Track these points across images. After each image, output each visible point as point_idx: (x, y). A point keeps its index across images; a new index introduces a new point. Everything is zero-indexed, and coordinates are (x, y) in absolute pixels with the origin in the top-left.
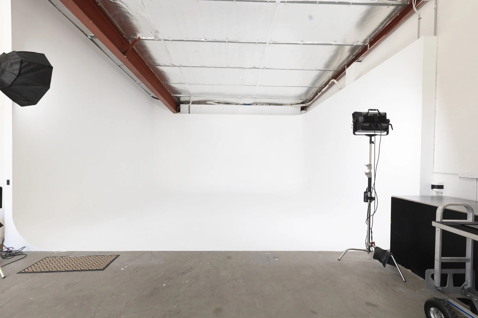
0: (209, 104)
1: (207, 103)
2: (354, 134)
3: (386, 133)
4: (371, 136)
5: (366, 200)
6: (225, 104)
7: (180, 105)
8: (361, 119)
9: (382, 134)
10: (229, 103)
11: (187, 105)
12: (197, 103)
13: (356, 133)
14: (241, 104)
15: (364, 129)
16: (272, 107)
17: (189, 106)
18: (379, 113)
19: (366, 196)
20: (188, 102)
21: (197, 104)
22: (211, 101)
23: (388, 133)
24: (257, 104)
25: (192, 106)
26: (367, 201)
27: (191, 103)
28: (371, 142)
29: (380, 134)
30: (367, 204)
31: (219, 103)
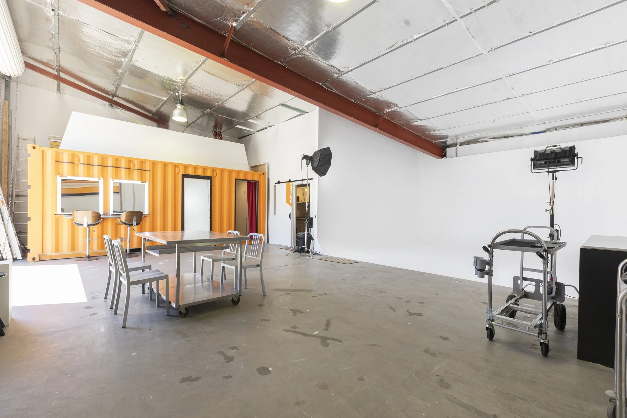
0: (482, 142)
1: (479, 141)
6: (504, 137)
7: (446, 149)
10: (510, 135)
11: (454, 147)
12: (467, 143)
14: (527, 134)
16: (585, 128)
17: (457, 149)
20: (454, 145)
21: (467, 145)
22: (484, 138)
24: (556, 129)
25: (460, 148)
27: (458, 145)
31: (495, 138)
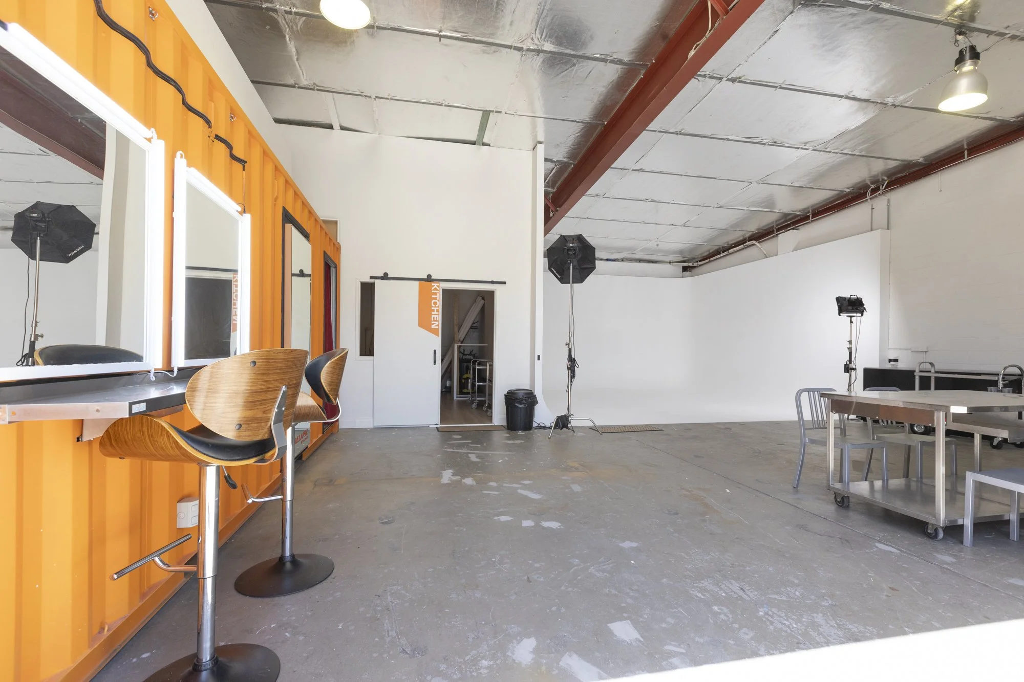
2: (839, 315)
3: (860, 315)
4: (851, 317)
5: (846, 371)
8: (846, 303)
9: (858, 315)
13: (841, 314)
15: (848, 311)
18: (858, 298)
19: (846, 368)
23: (862, 315)
26: (848, 372)
28: (851, 322)
29: (856, 315)
30: (847, 374)
